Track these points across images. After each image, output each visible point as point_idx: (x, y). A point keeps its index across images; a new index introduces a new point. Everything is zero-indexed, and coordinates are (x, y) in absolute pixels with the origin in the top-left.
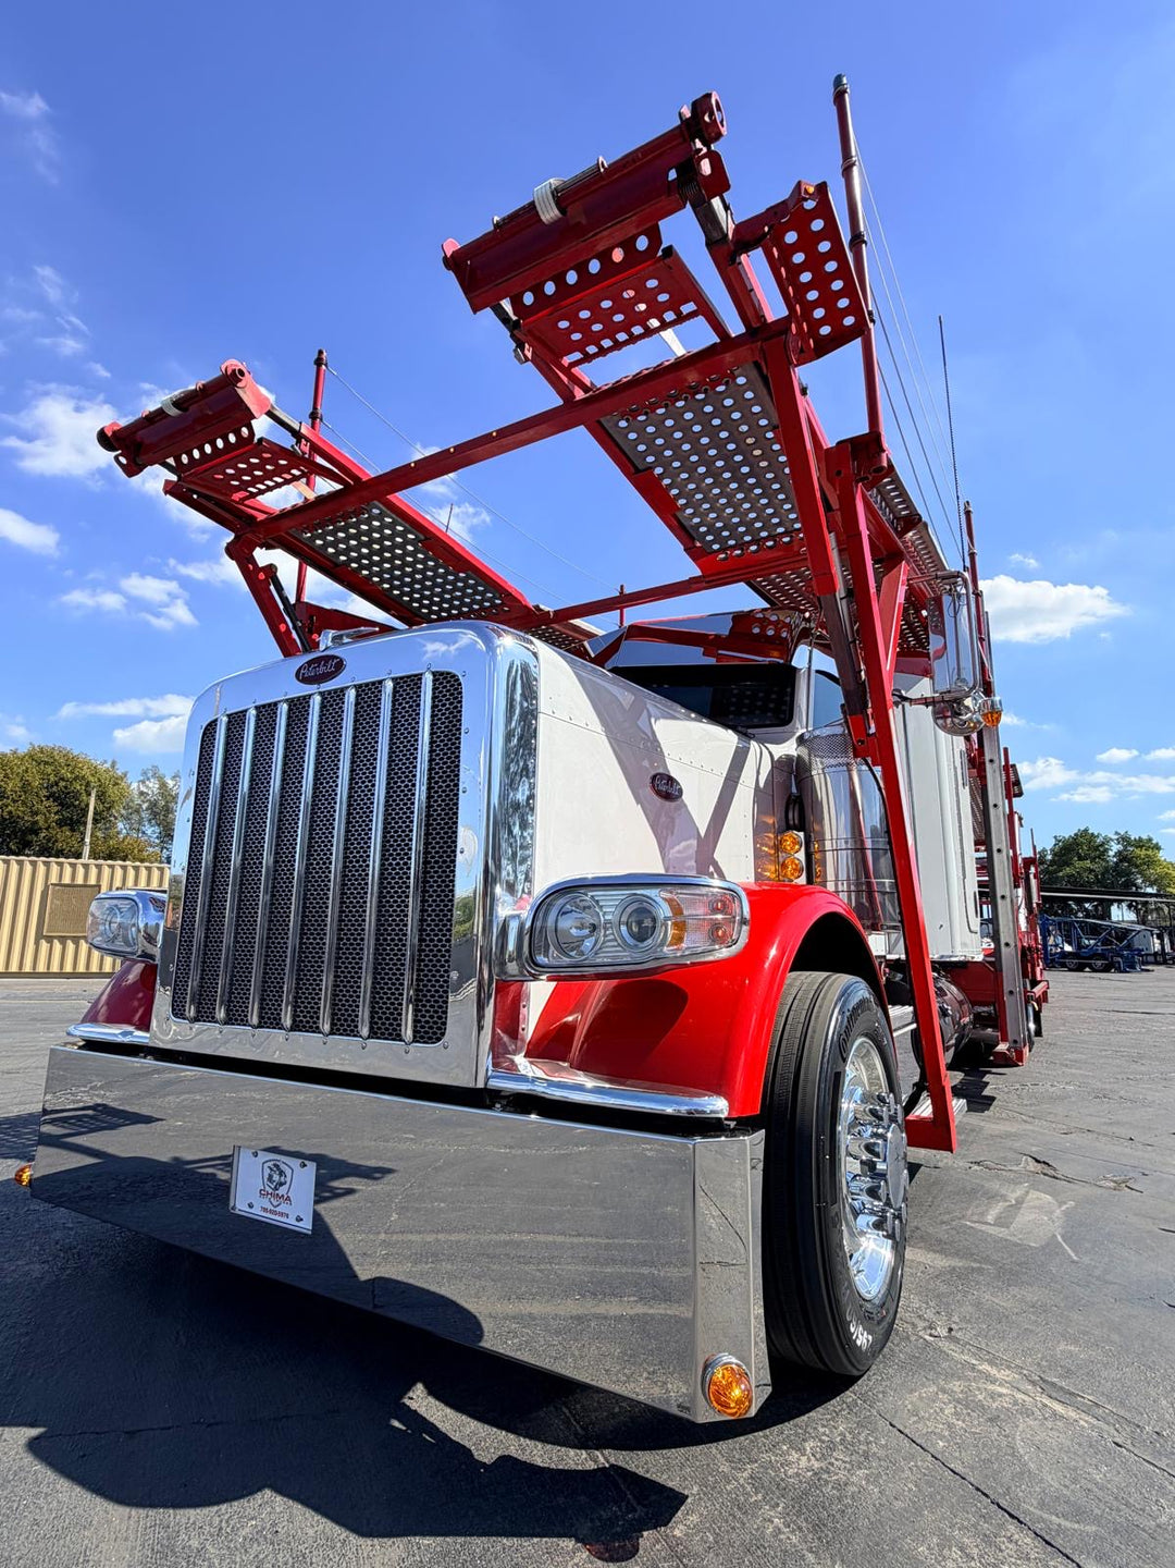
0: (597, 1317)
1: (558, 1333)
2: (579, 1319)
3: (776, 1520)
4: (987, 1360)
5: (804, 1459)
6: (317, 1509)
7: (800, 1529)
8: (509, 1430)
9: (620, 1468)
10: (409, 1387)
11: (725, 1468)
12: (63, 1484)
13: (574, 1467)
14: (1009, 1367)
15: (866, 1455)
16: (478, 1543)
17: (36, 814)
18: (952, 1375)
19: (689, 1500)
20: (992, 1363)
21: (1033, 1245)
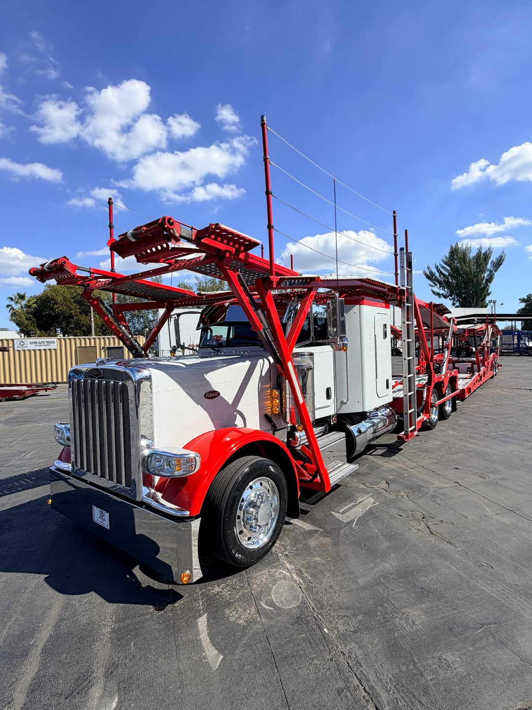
3: (200, 603)
5: (218, 589)
7: (204, 605)
9: (173, 589)
10: (135, 566)
14: (293, 565)
15: (233, 589)
17: (71, 309)
18: (276, 567)
19: (184, 598)
20: (290, 563)
21: (345, 521)
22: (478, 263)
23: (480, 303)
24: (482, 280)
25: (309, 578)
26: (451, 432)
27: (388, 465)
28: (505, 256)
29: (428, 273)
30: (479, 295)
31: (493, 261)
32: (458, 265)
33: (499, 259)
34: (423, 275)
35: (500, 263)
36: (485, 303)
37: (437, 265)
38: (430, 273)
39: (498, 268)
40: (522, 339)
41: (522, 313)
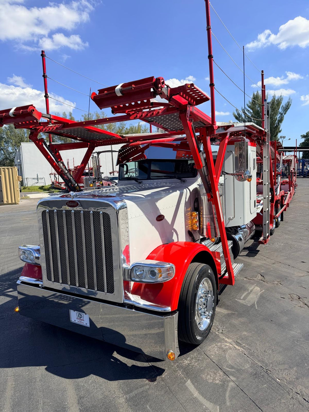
0: (149, 334)
1: (141, 338)
2: (146, 335)
3: (180, 373)
4: (227, 338)
5: (187, 361)
6: (101, 377)
7: (184, 374)
8: (133, 360)
9: (154, 366)
10: (113, 352)
11: (172, 364)
12: (56, 376)
13: (145, 366)
14: (231, 339)
15: (198, 360)
16: (130, 381)
18: (219, 342)
19: (166, 371)
20: (228, 338)
21: (249, 305)
22: (273, 107)
23: (274, 138)
24: (275, 121)
25: (247, 346)
26: (287, 236)
27: (255, 263)
28: (291, 102)
29: (236, 114)
30: (273, 133)
31: (282, 106)
32: (258, 109)
33: (287, 105)
34: (233, 116)
35: (288, 108)
36: (277, 138)
37: (243, 108)
38: (238, 115)
39: (286, 111)
40: (305, 165)
41: (303, 146)
